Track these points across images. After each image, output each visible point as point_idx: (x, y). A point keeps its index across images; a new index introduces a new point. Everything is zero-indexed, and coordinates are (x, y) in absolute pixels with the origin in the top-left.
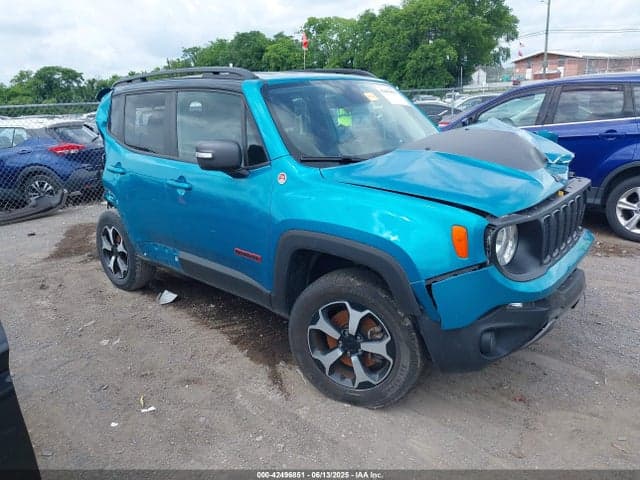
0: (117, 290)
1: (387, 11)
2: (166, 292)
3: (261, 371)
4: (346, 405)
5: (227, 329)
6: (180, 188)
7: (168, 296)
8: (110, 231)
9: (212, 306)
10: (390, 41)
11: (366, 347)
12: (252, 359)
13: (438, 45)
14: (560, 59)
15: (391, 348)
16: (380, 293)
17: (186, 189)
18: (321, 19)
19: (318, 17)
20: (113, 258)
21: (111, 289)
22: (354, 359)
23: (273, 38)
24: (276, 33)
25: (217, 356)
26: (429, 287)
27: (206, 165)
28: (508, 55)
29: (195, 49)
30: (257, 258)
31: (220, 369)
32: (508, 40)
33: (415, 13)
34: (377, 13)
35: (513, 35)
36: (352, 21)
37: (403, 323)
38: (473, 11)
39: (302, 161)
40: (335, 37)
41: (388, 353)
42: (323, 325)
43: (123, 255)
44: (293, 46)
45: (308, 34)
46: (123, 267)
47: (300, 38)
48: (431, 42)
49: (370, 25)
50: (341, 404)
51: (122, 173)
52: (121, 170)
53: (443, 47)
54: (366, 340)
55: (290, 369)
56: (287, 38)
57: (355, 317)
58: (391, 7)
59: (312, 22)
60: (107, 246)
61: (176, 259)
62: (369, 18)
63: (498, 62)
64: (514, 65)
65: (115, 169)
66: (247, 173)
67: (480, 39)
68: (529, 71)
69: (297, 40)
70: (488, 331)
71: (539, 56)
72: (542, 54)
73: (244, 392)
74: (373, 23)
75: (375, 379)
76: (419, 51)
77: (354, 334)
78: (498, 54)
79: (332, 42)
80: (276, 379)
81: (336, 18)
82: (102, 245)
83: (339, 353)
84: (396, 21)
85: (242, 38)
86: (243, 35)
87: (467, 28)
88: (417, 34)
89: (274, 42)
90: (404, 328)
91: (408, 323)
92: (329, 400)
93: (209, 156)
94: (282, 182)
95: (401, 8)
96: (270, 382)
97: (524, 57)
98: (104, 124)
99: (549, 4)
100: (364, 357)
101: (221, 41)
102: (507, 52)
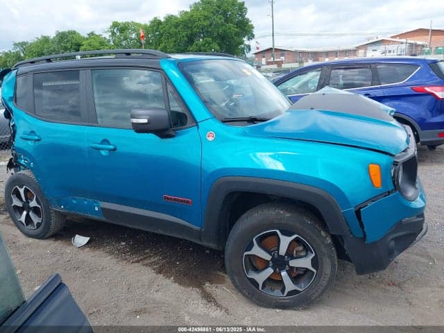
0: (31, 240)
1: (170, 18)
2: (77, 236)
3: (193, 292)
4: (278, 311)
5: (146, 262)
6: (103, 149)
7: (81, 240)
8: (22, 191)
9: (123, 243)
10: (174, 39)
11: (293, 263)
12: (180, 284)
13: (207, 42)
14: (281, 52)
15: (315, 262)
16: (306, 221)
17: (110, 150)
18: (123, 23)
19: (120, 22)
20: (25, 213)
21: (23, 240)
22: (284, 274)
23: (86, 36)
24: (89, 32)
25: (150, 287)
26: (358, 213)
27: (140, 129)
28: (250, 50)
29: (23, 44)
30: (187, 202)
31: (158, 296)
32: (249, 40)
33: (189, 20)
34: (163, 20)
35: (252, 37)
36: (146, 25)
37: (326, 242)
38: (227, 20)
39: (224, 122)
40: (134, 36)
41: (313, 266)
42: (257, 251)
43: (36, 210)
44: (103, 43)
45: (113, 34)
46: (36, 219)
47: (107, 36)
48: (201, 40)
49: (158, 28)
50: (274, 310)
51: (38, 140)
52: (36, 138)
53: (210, 44)
54: (293, 258)
55: (217, 287)
56: (97, 36)
57: (285, 241)
58: (172, 16)
59: (115, 25)
60: (16, 202)
61: (97, 209)
62: (156, 23)
63: (244, 53)
64: (254, 55)
65: (29, 137)
66: (174, 134)
67: (233, 38)
68: (264, 59)
69: (105, 38)
70: (392, 239)
71: (269, 50)
72: (271, 49)
73: (189, 314)
74: (161, 26)
75: (302, 287)
76: (194, 46)
77: (283, 255)
78: (243, 48)
79: (131, 39)
80: (208, 297)
81: (132, 22)
82: (12, 202)
83: (270, 271)
84: (177, 26)
85: (62, 37)
86: (63, 34)
87: (224, 31)
88: (192, 34)
89: (87, 39)
90: (327, 245)
91: (329, 241)
92: (262, 309)
93: (145, 121)
94: (211, 139)
95: (179, 17)
96: (205, 301)
97: (260, 50)
98: (11, 99)
99: (273, 17)
100: (291, 271)
101: (45, 37)
102: (249, 47)
